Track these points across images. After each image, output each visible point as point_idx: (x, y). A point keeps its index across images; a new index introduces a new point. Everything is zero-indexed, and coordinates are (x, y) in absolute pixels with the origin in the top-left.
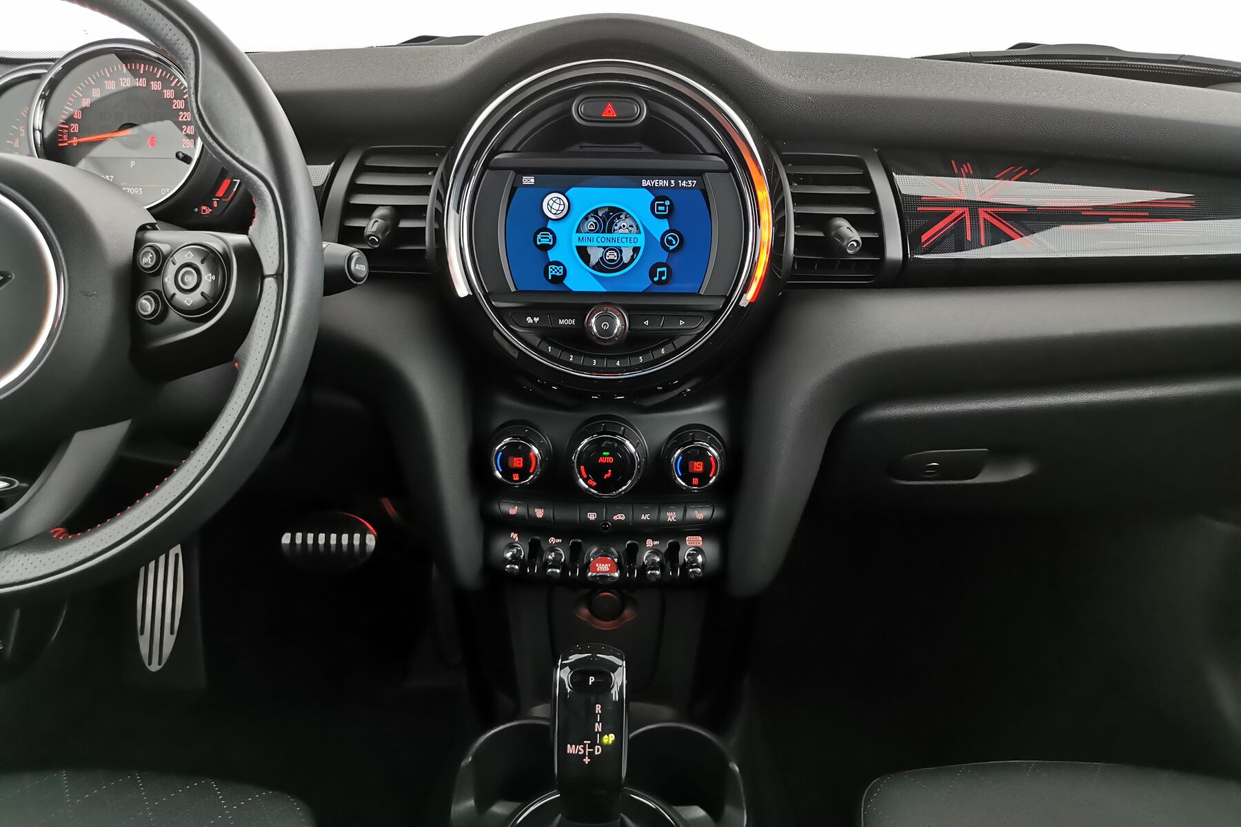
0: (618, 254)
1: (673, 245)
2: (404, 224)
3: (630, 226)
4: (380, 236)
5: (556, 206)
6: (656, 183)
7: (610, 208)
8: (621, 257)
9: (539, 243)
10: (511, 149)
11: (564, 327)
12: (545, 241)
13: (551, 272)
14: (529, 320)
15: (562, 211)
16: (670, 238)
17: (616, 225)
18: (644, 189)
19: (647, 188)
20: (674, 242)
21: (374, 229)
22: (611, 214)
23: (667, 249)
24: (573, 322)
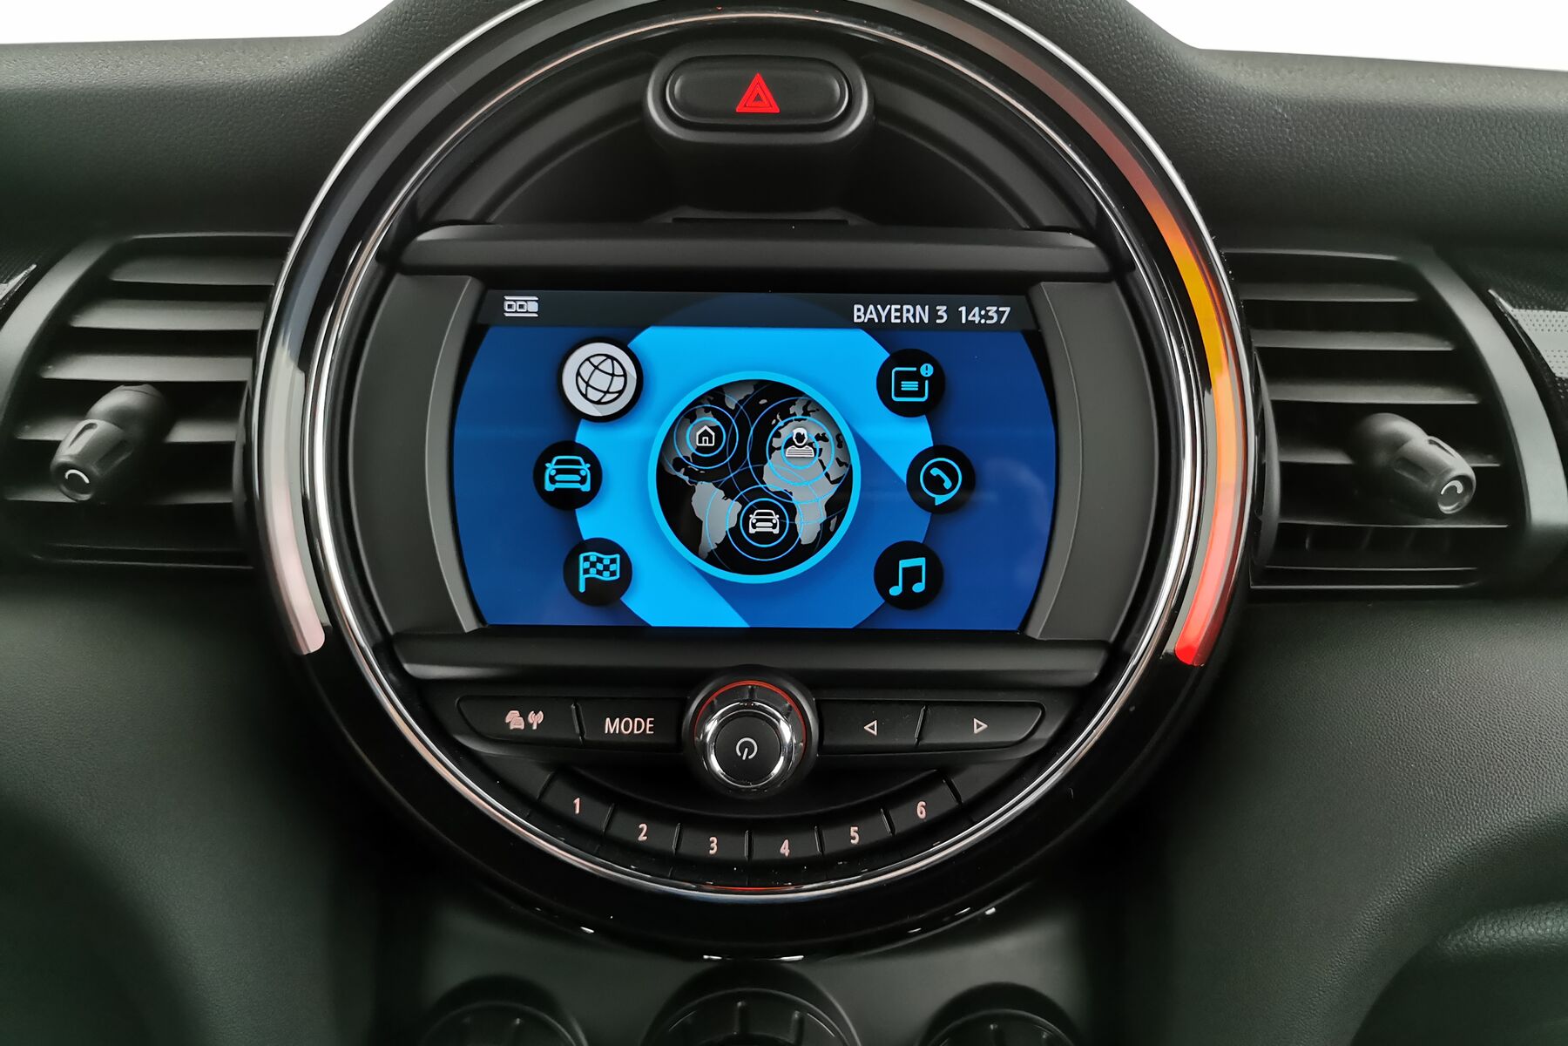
0: (782, 517)
1: (945, 492)
2: (186, 434)
3: (818, 437)
4: (95, 470)
5: (601, 381)
6: (893, 314)
7: (759, 384)
8: (793, 528)
9: (549, 487)
10: (469, 217)
11: (618, 743)
12: (568, 482)
13: (586, 571)
14: (514, 720)
15: (620, 392)
16: (935, 472)
17: (778, 435)
18: (862, 334)
19: (869, 327)
20: (948, 484)
21: (77, 448)
22: (763, 402)
23: (927, 504)
24: (648, 725)
